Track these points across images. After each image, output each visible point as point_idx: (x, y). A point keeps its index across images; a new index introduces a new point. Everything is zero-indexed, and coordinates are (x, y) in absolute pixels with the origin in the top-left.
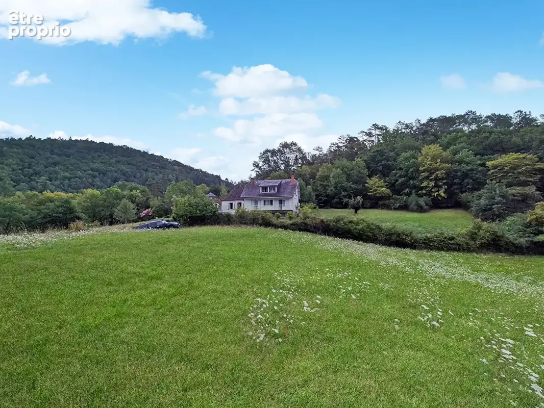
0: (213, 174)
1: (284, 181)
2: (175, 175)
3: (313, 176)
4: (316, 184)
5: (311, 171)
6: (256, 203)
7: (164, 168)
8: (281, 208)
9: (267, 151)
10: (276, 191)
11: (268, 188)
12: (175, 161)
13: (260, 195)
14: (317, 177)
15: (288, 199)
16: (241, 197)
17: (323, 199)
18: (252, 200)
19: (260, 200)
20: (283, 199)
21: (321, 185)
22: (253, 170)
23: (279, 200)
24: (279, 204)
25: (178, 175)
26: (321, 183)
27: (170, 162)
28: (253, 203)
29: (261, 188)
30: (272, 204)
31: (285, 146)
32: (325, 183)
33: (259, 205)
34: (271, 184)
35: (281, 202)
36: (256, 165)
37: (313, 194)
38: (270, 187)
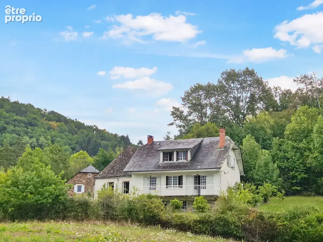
0: (116, 135)
1: (207, 140)
2: (49, 137)
3: (279, 132)
4: (284, 147)
5: (276, 122)
6: (153, 181)
7: (32, 125)
8: (199, 192)
9: (198, 88)
10: (189, 158)
11: (175, 154)
12: (52, 113)
13: (159, 167)
14: (287, 133)
15: (212, 174)
16: (125, 170)
17: (299, 177)
18: (145, 176)
19: (160, 176)
20: (201, 175)
21: (293, 147)
22: (172, 124)
23: (195, 177)
24: (195, 183)
25: (55, 136)
26: (295, 144)
27: (43, 115)
28: (148, 181)
29: (161, 154)
30: (180, 183)
31: (231, 76)
32: (301, 145)
33: (158, 186)
34: (181, 147)
35: (198, 180)
36: (177, 114)
37: (273, 166)
38: (178, 152)
